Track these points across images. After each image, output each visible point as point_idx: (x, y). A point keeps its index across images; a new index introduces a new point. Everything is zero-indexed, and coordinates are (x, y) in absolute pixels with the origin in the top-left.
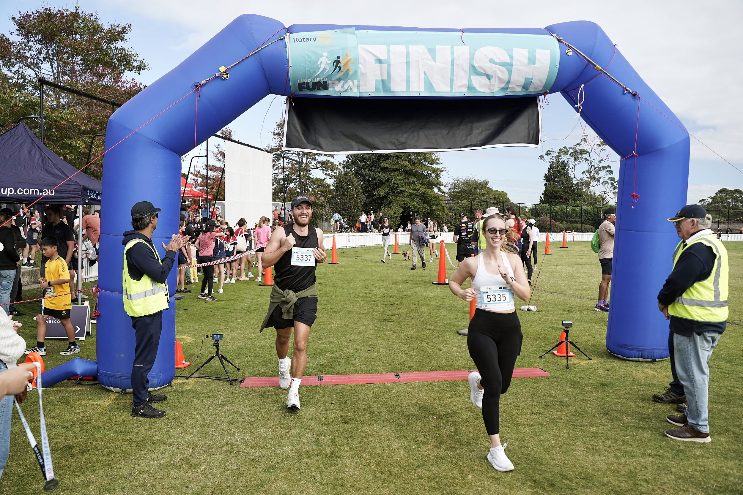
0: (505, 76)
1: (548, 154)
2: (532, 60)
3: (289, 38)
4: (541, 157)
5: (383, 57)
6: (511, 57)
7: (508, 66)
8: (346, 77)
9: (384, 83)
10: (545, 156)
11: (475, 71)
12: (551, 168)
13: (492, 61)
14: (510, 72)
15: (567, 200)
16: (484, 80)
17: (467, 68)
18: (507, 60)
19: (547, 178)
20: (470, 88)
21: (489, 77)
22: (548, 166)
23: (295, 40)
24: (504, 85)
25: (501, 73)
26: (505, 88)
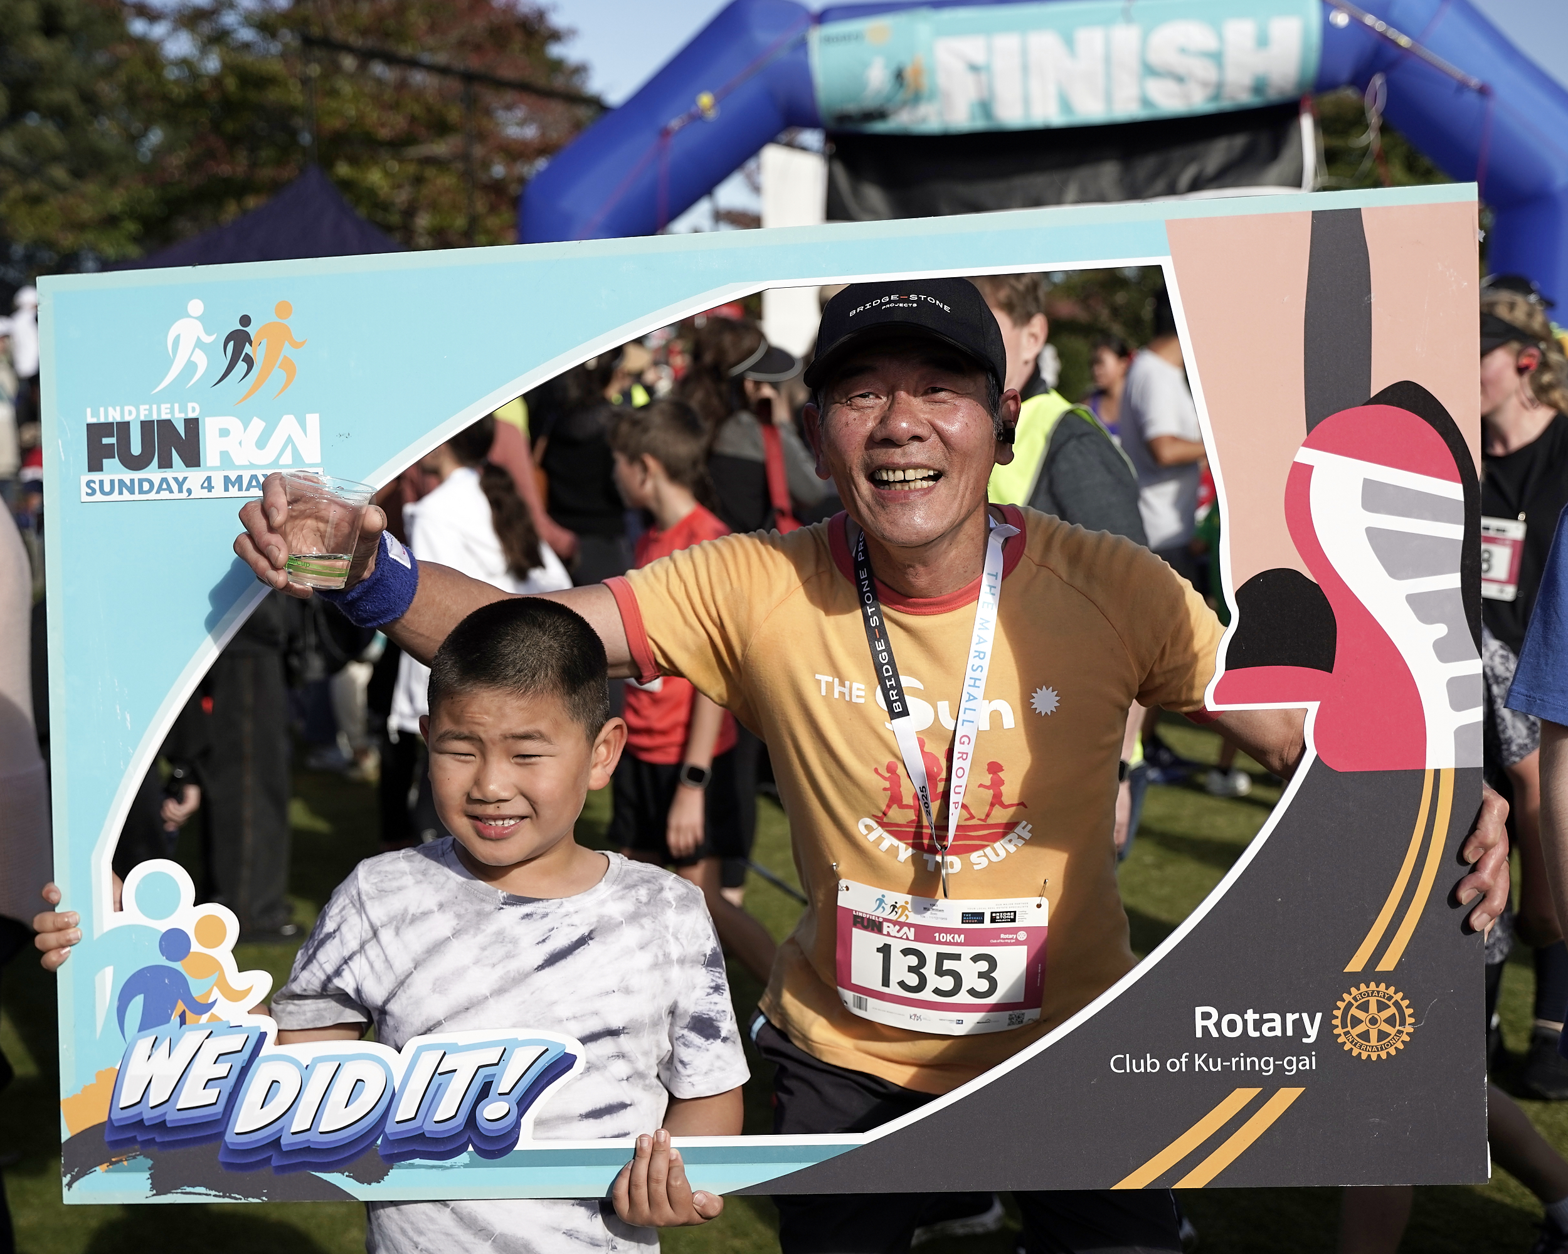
0: (1211, 75)
2: (1263, 41)
3: (816, 36)
5: (979, 58)
6: (1221, 38)
7: (1217, 57)
8: (916, 98)
9: (985, 107)
11: (1150, 70)
13: (1183, 51)
14: (1220, 67)
16: (1171, 86)
17: (1135, 67)
18: (1212, 45)
20: (1146, 102)
21: (1180, 79)
23: (828, 40)
24: (1209, 91)
25: (1205, 71)
26: (1216, 97)
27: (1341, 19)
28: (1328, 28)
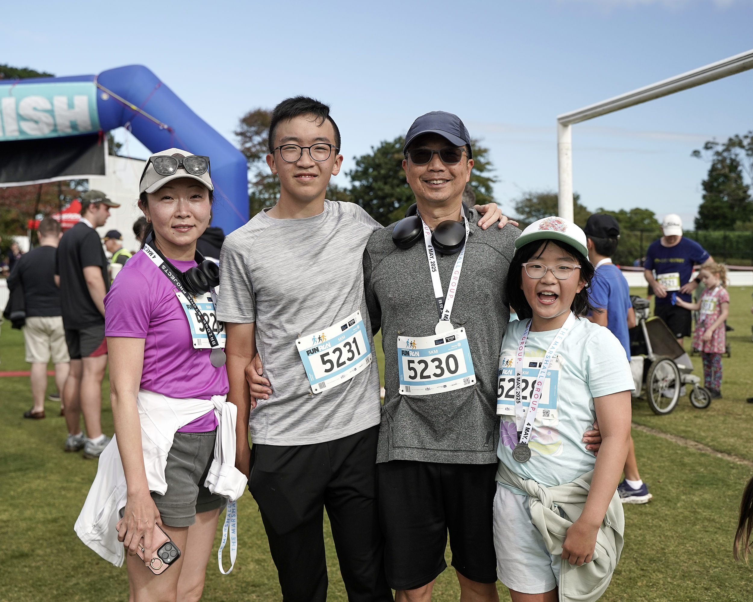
0: (50, 120)
1: (707, 147)
2: (71, 106)
4: (696, 153)
6: (52, 104)
7: (51, 112)
10: (703, 152)
11: (21, 118)
12: (713, 170)
13: (35, 109)
14: (53, 117)
15: (733, 221)
16: (32, 125)
17: (14, 115)
18: (48, 106)
19: (707, 186)
20: (21, 132)
21: (36, 122)
22: (709, 166)
24: (52, 128)
25: (46, 118)
26: (55, 130)
27: (105, 97)
28: (99, 100)
